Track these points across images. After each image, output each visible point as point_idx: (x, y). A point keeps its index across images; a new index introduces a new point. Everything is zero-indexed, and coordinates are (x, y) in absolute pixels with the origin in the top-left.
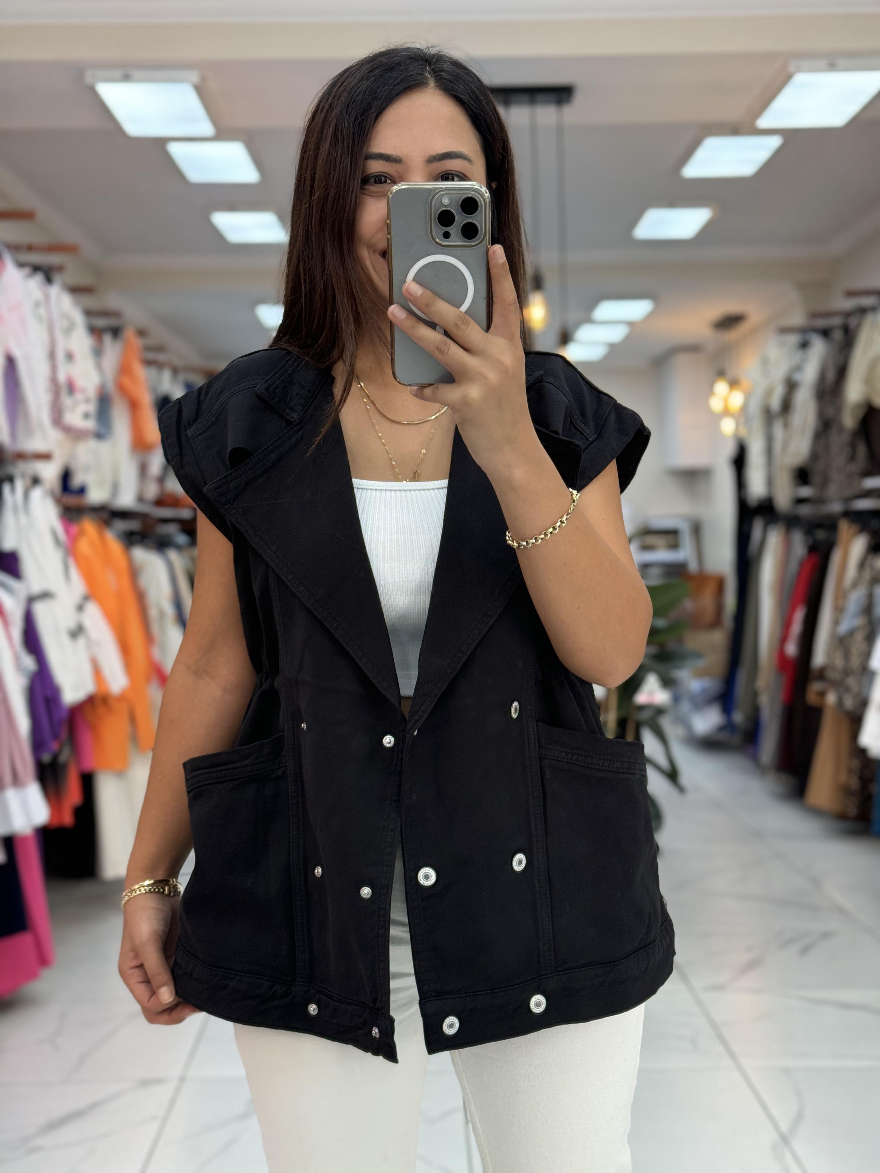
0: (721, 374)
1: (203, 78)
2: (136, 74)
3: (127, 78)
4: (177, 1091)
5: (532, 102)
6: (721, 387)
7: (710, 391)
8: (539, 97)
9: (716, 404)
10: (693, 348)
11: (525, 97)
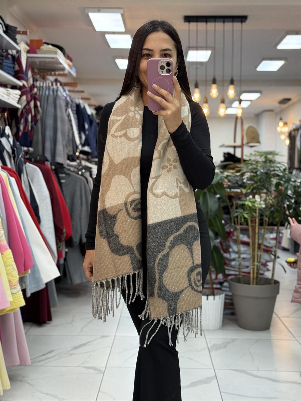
0: (281, 119)
1: (124, 12)
2: (102, 10)
3: (99, 11)
4: (114, 339)
5: (233, 21)
6: (281, 124)
7: (278, 125)
8: (235, 20)
9: (279, 129)
10: (271, 111)
11: (231, 20)
